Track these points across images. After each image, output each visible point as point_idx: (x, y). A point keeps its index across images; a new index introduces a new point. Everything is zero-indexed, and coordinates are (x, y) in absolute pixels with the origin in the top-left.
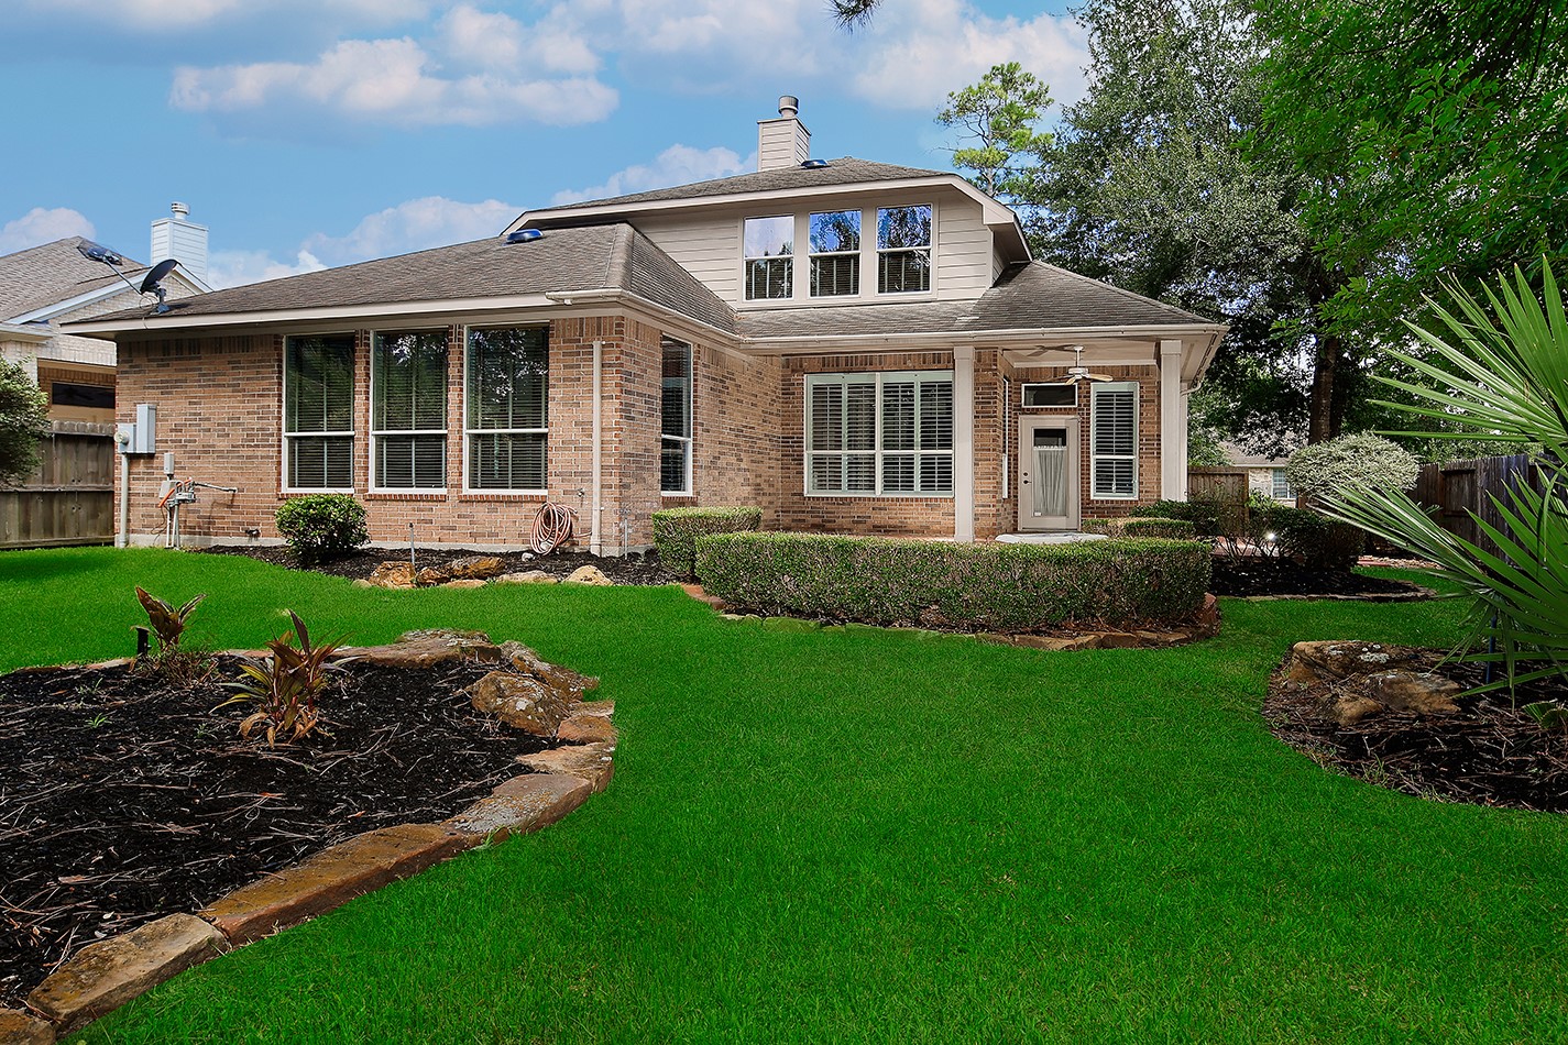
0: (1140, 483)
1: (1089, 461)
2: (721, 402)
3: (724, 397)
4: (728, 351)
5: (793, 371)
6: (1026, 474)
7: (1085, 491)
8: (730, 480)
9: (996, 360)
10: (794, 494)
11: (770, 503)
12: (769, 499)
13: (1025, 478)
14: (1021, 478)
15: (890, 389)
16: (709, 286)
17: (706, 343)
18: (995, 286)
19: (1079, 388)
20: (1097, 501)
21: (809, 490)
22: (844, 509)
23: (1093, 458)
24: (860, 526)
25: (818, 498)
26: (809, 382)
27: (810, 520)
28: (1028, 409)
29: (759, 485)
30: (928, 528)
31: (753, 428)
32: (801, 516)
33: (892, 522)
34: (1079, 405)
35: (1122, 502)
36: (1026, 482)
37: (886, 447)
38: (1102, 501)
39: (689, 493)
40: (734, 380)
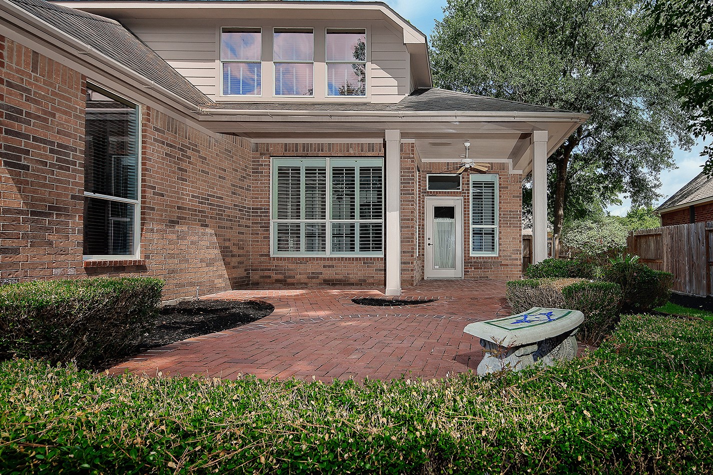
0: (500, 245)
1: (469, 229)
2: (180, 169)
3: (184, 165)
4: (189, 122)
5: (261, 154)
6: (429, 239)
7: (466, 250)
8: (192, 243)
9: (413, 150)
10: (262, 255)
11: (239, 263)
12: (239, 259)
13: (428, 242)
14: (427, 242)
15: (337, 172)
16: (193, 81)
17: (161, 108)
18: (411, 95)
19: (463, 178)
20: (474, 257)
21: (274, 252)
22: (302, 266)
23: (472, 226)
24: (314, 280)
25: (281, 259)
26: (275, 164)
27: (275, 276)
28: (431, 192)
29: (226, 247)
30: (365, 281)
31: (221, 198)
32: (266, 273)
33: (337, 277)
34: (463, 190)
35: (489, 257)
36: (429, 244)
37: (334, 217)
38: (477, 258)
39: (137, 256)
40: (199, 152)
